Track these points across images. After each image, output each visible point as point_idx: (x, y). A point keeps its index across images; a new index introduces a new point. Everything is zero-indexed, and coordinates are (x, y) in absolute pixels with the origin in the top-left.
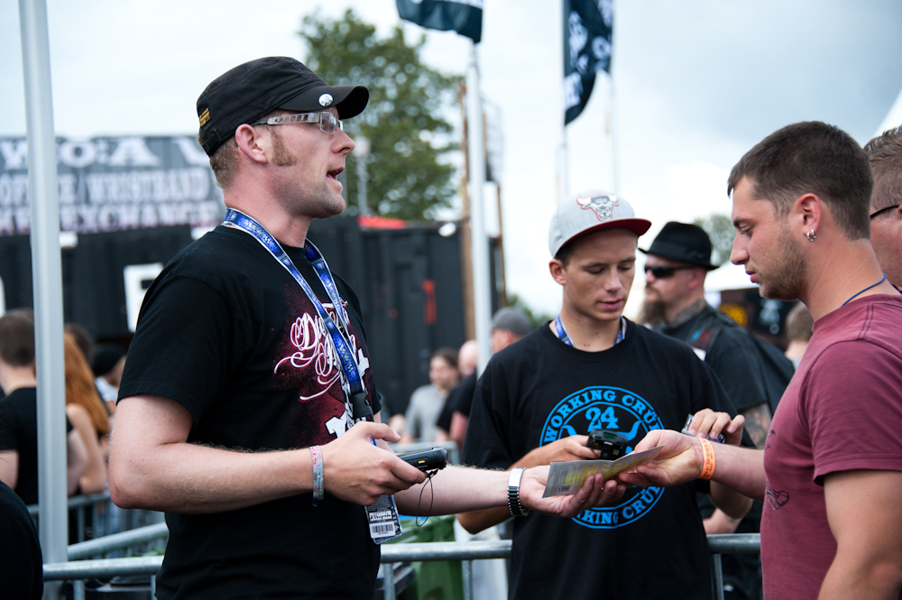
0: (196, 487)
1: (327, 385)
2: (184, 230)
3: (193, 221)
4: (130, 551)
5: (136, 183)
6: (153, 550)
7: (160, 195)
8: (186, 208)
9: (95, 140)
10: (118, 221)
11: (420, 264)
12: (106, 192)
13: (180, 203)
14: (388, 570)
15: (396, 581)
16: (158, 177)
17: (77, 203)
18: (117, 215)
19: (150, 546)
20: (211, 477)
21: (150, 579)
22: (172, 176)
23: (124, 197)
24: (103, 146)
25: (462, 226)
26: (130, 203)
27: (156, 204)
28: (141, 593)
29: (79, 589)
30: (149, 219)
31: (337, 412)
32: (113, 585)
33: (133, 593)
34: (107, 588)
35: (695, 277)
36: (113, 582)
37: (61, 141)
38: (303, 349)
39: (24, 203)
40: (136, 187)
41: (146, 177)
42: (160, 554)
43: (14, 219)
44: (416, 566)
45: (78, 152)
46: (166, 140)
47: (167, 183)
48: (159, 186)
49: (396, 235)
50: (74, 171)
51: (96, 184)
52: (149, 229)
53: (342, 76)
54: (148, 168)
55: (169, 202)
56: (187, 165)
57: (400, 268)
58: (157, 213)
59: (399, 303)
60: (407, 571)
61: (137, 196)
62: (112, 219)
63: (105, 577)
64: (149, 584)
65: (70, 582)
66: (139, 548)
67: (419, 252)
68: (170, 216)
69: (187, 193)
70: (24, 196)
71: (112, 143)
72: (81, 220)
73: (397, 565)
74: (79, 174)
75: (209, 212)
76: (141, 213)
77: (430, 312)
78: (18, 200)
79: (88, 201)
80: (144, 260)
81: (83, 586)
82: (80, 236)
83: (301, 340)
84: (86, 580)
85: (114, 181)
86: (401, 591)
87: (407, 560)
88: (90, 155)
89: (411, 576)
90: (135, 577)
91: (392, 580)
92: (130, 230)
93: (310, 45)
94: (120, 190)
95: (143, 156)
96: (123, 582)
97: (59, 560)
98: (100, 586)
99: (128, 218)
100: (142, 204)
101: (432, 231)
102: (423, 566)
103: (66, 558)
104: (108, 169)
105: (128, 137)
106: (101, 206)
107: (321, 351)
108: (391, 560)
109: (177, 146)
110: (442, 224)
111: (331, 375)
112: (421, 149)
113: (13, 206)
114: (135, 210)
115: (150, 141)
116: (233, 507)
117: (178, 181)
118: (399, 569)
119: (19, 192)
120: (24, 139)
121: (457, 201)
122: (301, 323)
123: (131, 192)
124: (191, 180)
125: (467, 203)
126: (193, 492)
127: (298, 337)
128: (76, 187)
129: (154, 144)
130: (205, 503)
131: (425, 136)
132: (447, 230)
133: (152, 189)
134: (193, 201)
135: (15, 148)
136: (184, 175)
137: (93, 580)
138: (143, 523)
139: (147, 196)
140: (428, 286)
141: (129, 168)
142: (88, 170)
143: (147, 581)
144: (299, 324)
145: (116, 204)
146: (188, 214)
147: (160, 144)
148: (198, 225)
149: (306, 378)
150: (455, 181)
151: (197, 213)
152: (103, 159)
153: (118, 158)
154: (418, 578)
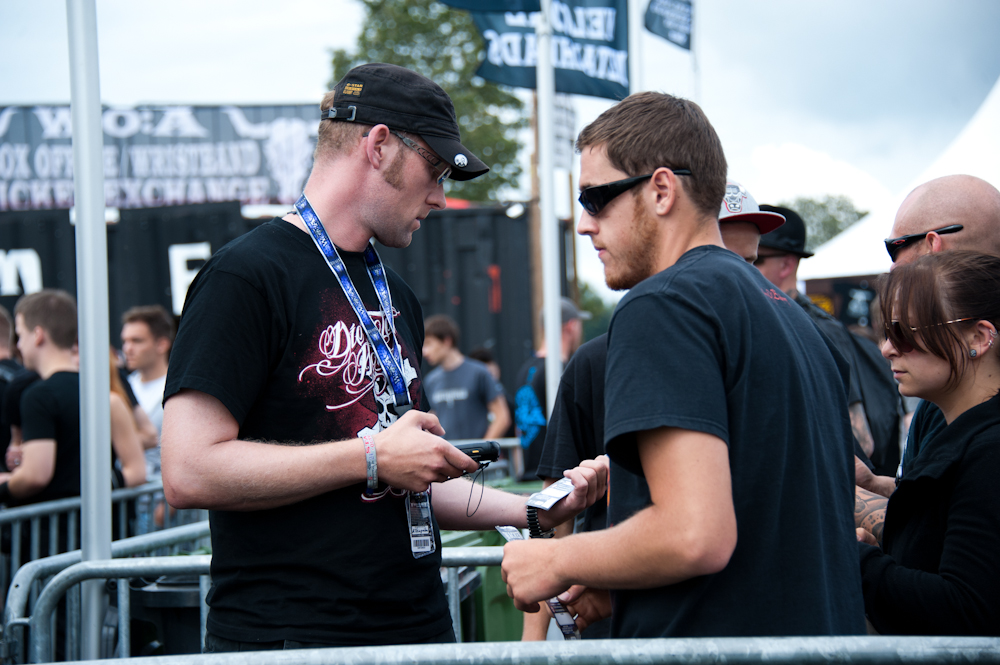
0: (253, 483)
1: (358, 395)
2: (232, 207)
3: (243, 197)
4: (176, 549)
5: (183, 156)
6: (201, 548)
7: (207, 170)
8: (236, 183)
9: (138, 109)
10: (163, 197)
11: (485, 247)
12: (151, 165)
13: (229, 178)
14: (452, 575)
15: (461, 586)
16: (206, 149)
17: (119, 177)
18: (162, 190)
19: (198, 544)
20: (268, 472)
21: (198, 579)
22: (221, 148)
23: (170, 171)
24: (147, 116)
25: (530, 208)
26: (175, 177)
27: (203, 179)
28: (189, 594)
29: (123, 587)
30: (196, 196)
31: (369, 423)
32: (159, 585)
33: (180, 593)
34: (152, 588)
35: (786, 265)
36: (159, 581)
37: (105, 109)
38: (332, 357)
39: (63, 176)
40: (182, 161)
41: (193, 150)
42: (208, 553)
43: (52, 192)
44: (482, 570)
45: (121, 121)
46: (215, 109)
47: (216, 157)
48: (207, 160)
49: (459, 215)
50: (117, 142)
51: (140, 156)
52: (196, 205)
53: (403, 44)
54: (195, 140)
55: (217, 177)
56: (237, 138)
57: (464, 252)
58: (205, 188)
59: (462, 289)
60: (472, 576)
61: (183, 171)
62: (156, 194)
63: (151, 576)
64: (197, 584)
65: (113, 580)
66: (186, 546)
67: (483, 235)
68: (218, 192)
69: (236, 167)
70: (63, 168)
71: (157, 113)
72: (123, 195)
73: (462, 569)
74: (121, 145)
75: (260, 188)
76: (187, 189)
77: (495, 299)
78: (56, 172)
79: (131, 175)
80: (191, 239)
81: (128, 585)
82: (122, 211)
83: (330, 348)
84: (131, 579)
85: (158, 152)
86: (465, 597)
87: (472, 565)
88: (133, 125)
89: (477, 580)
90: (183, 577)
91: (456, 585)
92: (175, 206)
93: (369, 10)
94: (166, 163)
95: (190, 127)
96: (170, 581)
97: (102, 557)
98: (146, 585)
99: (173, 193)
100: (188, 178)
101: (499, 213)
102: (488, 571)
103: (110, 555)
104: (153, 140)
105: (174, 106)
106: (145, 179)
107: (353, 360)
108: (454, 564)
109: (227, 117)
110: (510, 204)
111: (362, 385)
112: (488, 123)
113: (52, 178)
114: (181, 184)
115: (197, 110)
116: (288, 501)
117: (227, 153)
118: (464, 573)
119: (58, 163)
120: (67, 106)
121: (525, 181)
122: (333, 332)
123: (176, 165)
124: (241, 153)
125: (536, 182)
126: (251, 488)
127: (327, 344)
128: (119, 160)
129: (202, 114)
130: (263, 499)
131: (493, 110)
132: (515, 212)
133: (199, 163)
134: (242, 176)
135: (54, 116)
136: (234, 148)
137: (137, 579)
138: (188, 520)
139: (194, 170)
140: (494, 271)
141: (175, 139)
142: (131, 140)
143: (195, 581)
144: (330, 331)
145: (160, 178)
146: (238, 190)
147: (208, 114)
148: (248, 202)
149: (334, 387)
150: (523, 158)
151: (247, 189)
152: (147, 129)
153: (164, 129)
154: (484, 583)
